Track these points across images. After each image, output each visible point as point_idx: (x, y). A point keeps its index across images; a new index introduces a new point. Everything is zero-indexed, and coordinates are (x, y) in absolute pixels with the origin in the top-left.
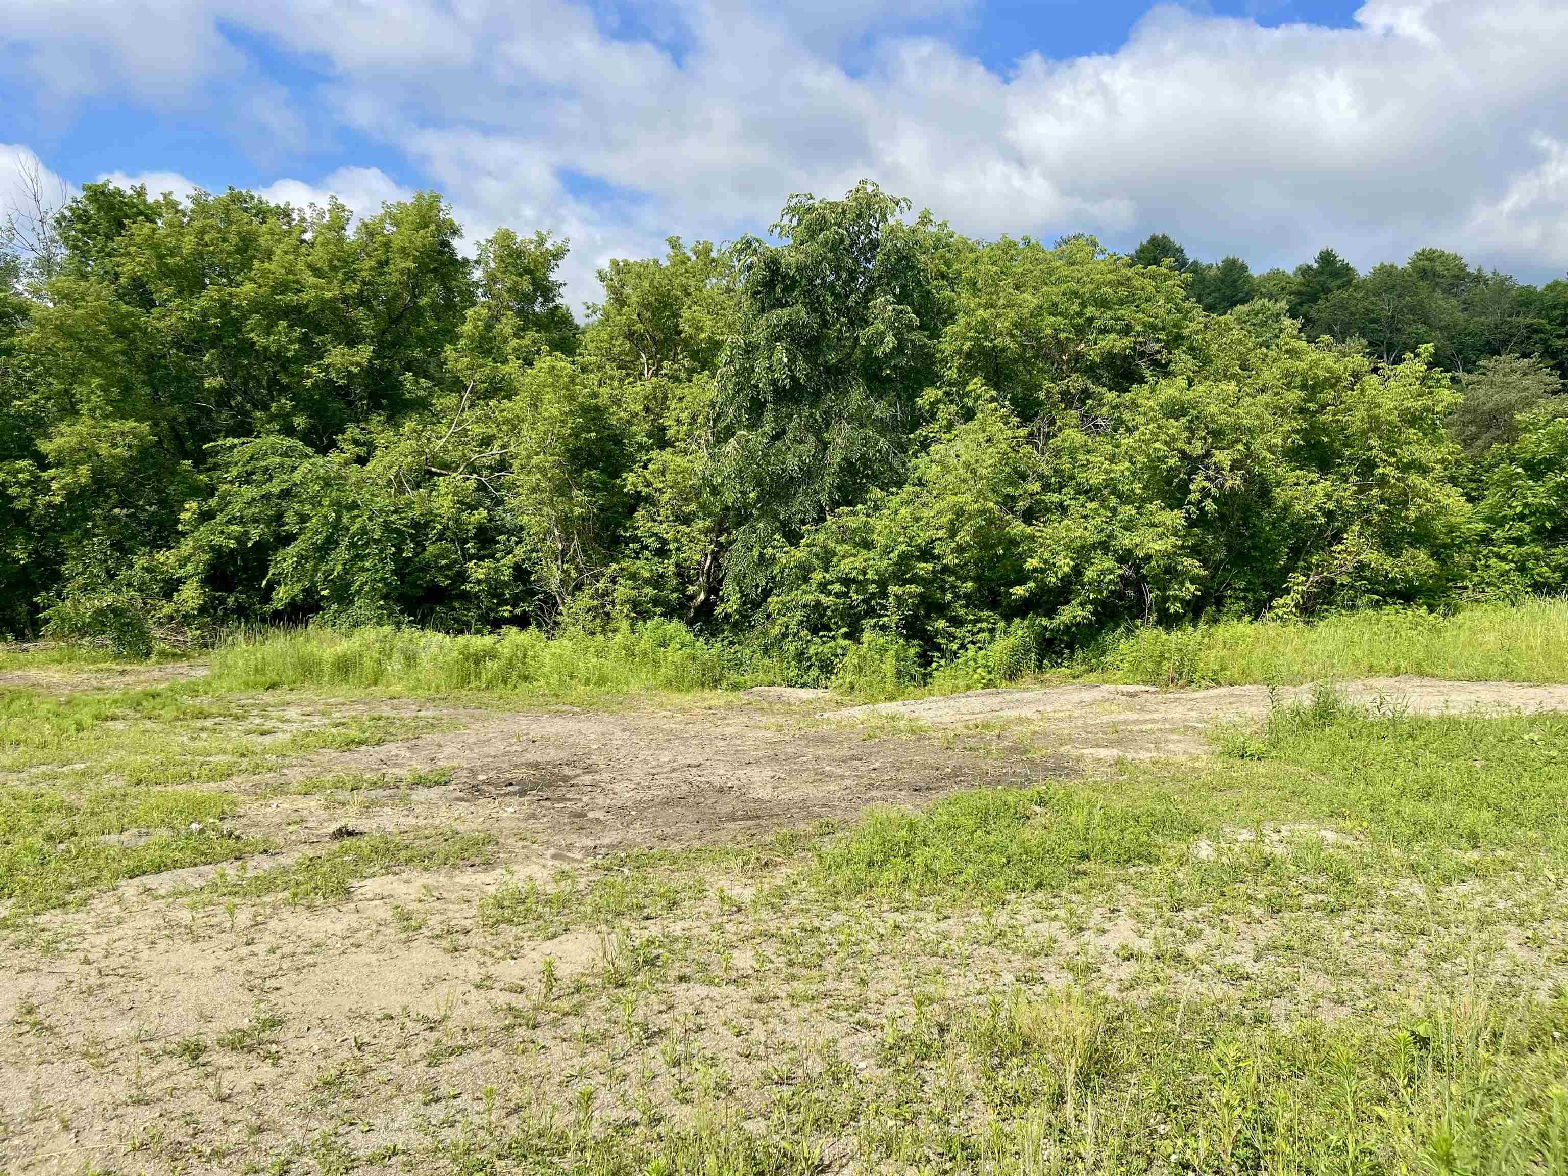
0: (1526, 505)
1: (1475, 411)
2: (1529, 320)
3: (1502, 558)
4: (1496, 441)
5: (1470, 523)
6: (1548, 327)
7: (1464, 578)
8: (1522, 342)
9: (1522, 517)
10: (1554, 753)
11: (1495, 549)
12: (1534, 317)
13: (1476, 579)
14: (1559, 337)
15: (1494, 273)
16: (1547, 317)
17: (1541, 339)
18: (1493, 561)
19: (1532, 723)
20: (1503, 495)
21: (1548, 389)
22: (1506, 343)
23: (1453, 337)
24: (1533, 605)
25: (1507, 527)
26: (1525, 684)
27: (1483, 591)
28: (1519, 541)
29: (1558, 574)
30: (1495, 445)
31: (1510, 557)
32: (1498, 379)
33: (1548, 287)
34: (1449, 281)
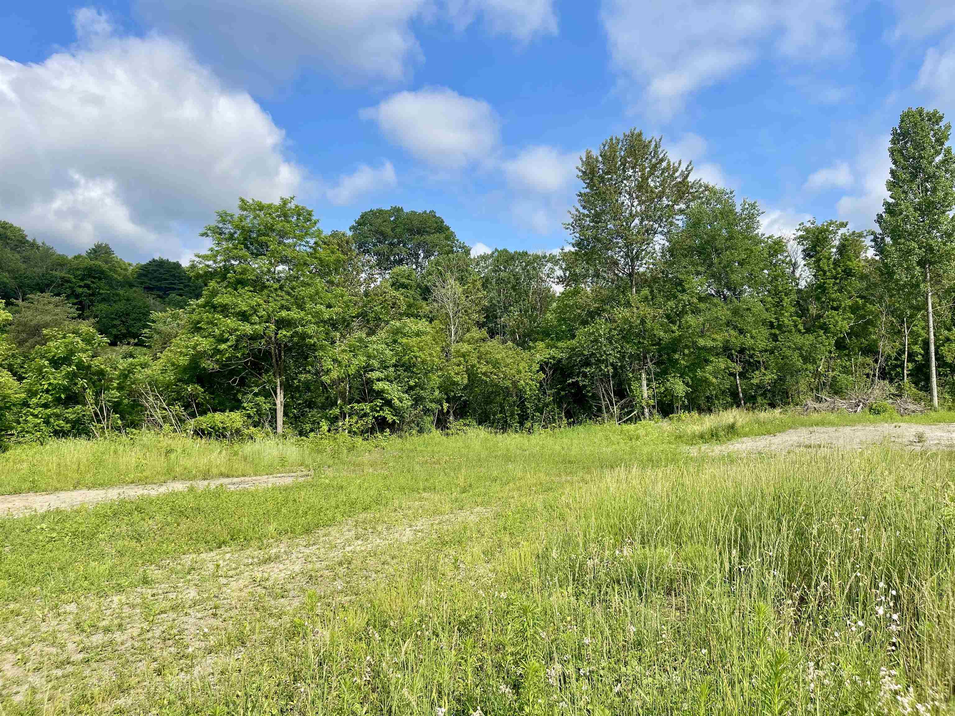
0: (50, 384)
1: (25, 325)
2: (63, 274)
3: (36, 416)
4: (39, 344)
5: (16, 394)
6: (74, 280)
7: (12, 428)
8: (58, 286)
9: (47, 391)
10: (54, 535)
11: (31, 410)
12: (66, 273)
13: (19, 429)
14: (80, 287)
15: (43, 243)
16: (73, 274)
17: (70, 287)
18: (30, 418)
19: (43, 517)
20: (37, 377)
21: (70, 315)
22: (48, 286)
23: (16, 278)
24: (53, 444)
25: (39, 396)
26: (44, 493)
27: (24, 436)
28: (45, 406)
29: (69, 425)
30: (38, 346)
31: (40, 416)
32: (40, 307)
33: (75, 258)
34: (16, 243)
